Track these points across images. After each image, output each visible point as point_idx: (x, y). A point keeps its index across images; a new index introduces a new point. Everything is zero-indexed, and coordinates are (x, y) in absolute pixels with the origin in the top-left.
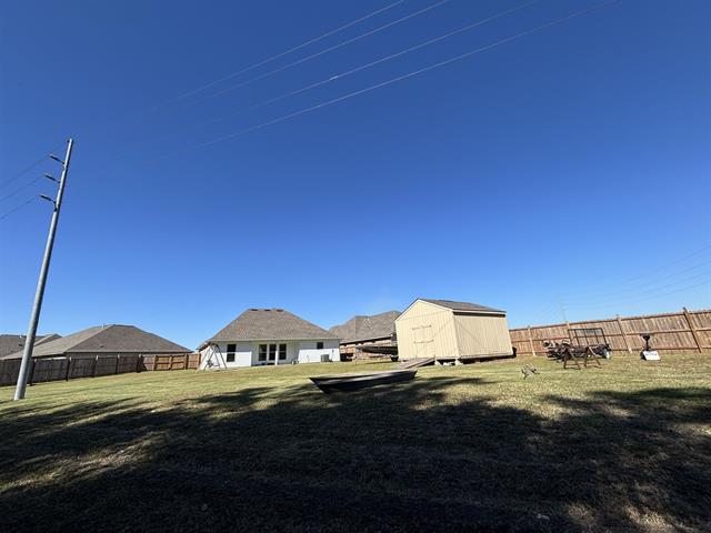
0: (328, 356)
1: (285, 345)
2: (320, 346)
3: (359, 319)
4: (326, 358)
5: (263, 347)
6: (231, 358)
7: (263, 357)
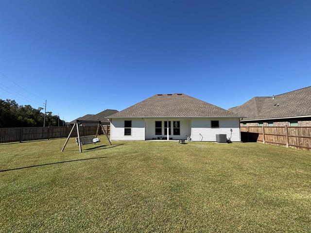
0: (225, 136)
1: (178, 123)
2: (215, 124)
3: (259, 100)
4: (223, 139)
5: (158, 124)
6: (128, 132)
7: (158, 131)
